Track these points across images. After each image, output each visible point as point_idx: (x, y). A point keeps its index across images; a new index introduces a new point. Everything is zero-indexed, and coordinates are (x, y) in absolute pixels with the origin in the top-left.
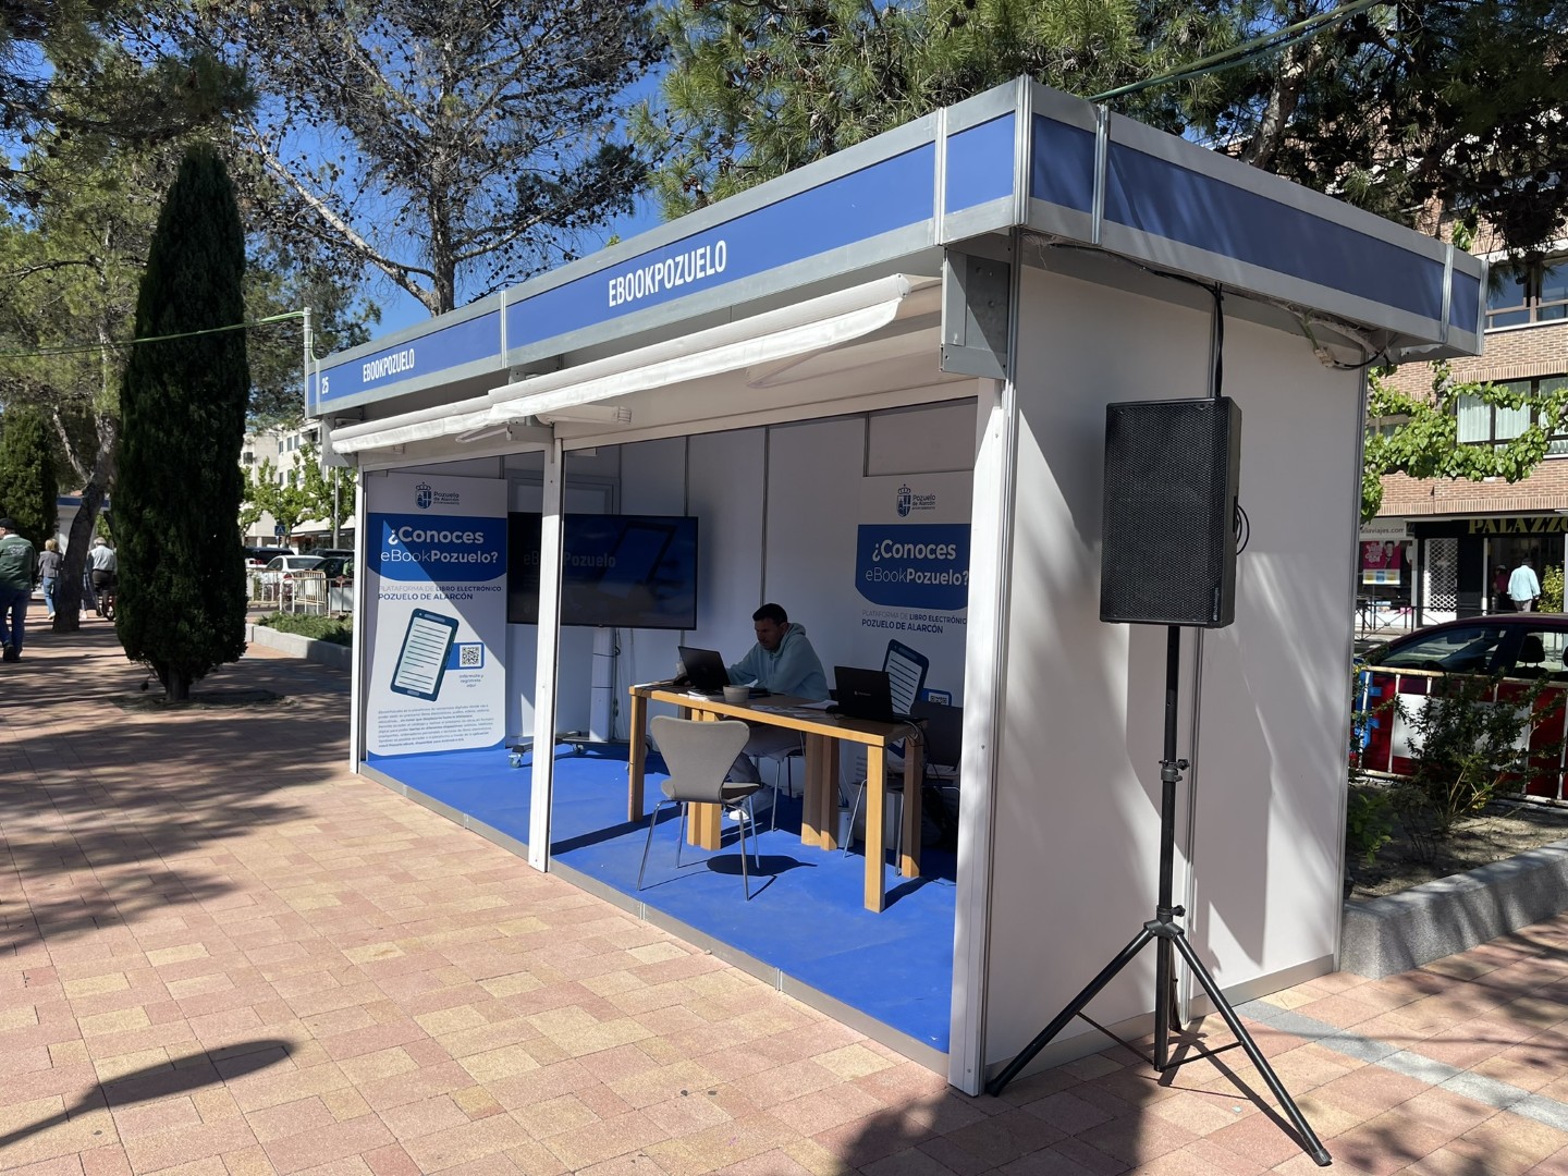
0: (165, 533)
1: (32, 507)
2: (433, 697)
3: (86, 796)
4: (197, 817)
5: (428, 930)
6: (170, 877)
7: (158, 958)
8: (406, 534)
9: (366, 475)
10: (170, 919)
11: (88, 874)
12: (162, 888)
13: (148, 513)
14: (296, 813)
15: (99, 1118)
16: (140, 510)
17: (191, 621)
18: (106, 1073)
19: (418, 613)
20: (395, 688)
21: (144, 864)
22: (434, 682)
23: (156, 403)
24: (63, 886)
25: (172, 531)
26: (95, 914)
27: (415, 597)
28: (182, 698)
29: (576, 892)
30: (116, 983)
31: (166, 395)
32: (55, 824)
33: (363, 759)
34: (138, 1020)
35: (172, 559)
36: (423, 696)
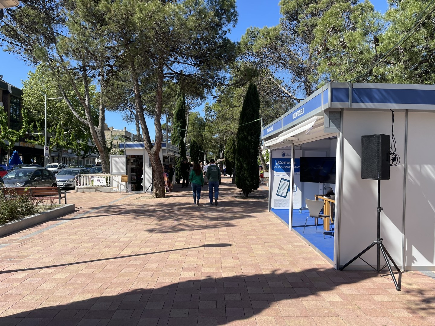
0: (244, 163)
1: (231, 157)
2: (285, 197)
3: (222, 211)
4: (237, 216)
5: (262, 235)
6: (228, 223)
7: (220, 233)
8: (280, 162)
9: (271, 151)
10: (225, 228)
11: (217, 222)
12: (226, 225)
13: (241, 159)
14: (254, 217)
15: (203, 248)
16: (239, 158)
17: (248, 181)
18: (206, 244)
19: (282, 179)
20: (277, 195)
21: (226, 221)
22: (285, 194)
23: (242, 137)
24: (212, 223)
25: (245, 162)
26: (215, 227)
27: (281, 176)
28: (247, 197)
29: (294, 234)
30: (213, 235)
31: (244, 135)
32: (216, 214)
33: (271, 209)
34: (214, 239)
35: (245, 168)
36: (283, 197)
